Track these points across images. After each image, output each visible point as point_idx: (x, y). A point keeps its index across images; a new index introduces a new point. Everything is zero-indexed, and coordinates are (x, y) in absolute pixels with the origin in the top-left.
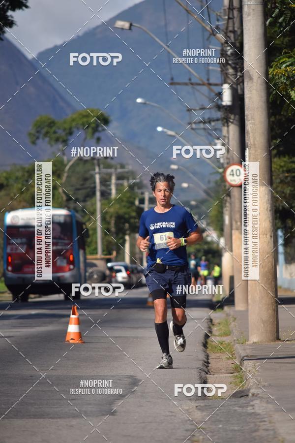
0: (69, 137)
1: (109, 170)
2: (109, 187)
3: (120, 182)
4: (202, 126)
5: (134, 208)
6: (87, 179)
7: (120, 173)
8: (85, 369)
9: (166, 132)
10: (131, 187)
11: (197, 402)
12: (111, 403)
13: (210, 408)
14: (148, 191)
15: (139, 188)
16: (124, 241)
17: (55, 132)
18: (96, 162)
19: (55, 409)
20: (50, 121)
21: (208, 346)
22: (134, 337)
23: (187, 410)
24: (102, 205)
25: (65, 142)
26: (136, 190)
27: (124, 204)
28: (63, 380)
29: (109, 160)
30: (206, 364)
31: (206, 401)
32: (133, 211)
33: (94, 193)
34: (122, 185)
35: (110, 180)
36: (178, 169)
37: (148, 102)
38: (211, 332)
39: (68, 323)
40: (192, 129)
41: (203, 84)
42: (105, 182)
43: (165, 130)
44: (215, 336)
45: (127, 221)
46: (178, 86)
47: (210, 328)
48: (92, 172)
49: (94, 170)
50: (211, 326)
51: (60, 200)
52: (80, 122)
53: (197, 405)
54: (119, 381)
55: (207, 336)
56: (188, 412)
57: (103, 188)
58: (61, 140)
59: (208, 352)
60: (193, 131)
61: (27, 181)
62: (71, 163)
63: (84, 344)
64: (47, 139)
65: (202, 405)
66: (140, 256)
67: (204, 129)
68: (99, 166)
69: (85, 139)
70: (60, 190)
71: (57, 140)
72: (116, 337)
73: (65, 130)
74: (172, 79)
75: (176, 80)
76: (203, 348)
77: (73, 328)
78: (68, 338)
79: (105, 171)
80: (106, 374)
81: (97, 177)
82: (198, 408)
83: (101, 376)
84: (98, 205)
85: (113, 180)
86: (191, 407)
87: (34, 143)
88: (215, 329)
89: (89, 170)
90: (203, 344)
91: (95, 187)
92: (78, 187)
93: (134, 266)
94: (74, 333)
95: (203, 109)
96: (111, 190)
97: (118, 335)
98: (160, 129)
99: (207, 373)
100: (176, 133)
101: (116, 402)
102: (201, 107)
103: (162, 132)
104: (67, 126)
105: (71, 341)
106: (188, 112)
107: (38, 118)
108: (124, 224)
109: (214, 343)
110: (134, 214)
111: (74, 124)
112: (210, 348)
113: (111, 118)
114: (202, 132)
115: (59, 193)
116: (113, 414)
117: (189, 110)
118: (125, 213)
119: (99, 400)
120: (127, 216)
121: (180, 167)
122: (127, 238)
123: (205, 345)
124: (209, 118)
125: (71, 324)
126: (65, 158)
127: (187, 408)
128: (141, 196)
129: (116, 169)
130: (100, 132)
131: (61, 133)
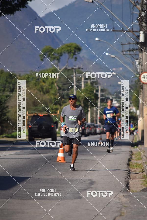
0: (61, 57)
1: (81, 75)
2: (80, 83)
4: (129, 52)
5: (93, 94)
6: (70, 79)
8: (66, 175)
9: (110, 56)
10: (92, 83)
11: (124, 193)
13: (131, 196)
14: (100, 86)
15: (96, 84)
16: (88, 111)
17: (53, 55)
18: (74, 70)
20: (50, 49)
21: (130, 165)
22: (92, 160)
23: (119, 197)
25: (58, 60)
26: (94, 85)
27: (88, 92)
28: (55, 181)
29: (81, 70)
30: (129, 174)
31: (128, 193)
32: (93, 96)
33: (73, 86)
34: (87, 82)
35: (81, 80)
36: (116, 75)
37: (101, 40)
38: (131, 158)
39: (58, 152)
40: (124, 54)
41: (130, 31)
42: (79, 81)
43: (110, 55)
44: (134, 160)
46: (117, 32)
47: (131, 156)
48: (72, 75)
49: (73, 74)
50: (132, 155)
51: (55, 89)
52: (66, 50)
53: (124, 195)
54: (83, 182)
55: (129, 160)
56: (119, 198)
57: (78, 84)
58: (56, 59)
59: (130, 168)
60: (124, 55)
63: (66, 163)
64: (49, 58)
65: (126, 195)
66: (96, 119)
67: (130, 54)
68: (75, 72)
69: (69, 58)
70: (56, 84)
71: (54, 59)
72: (83, 160)
73: (58, 53)
74: (114, 28)
75: (115, 29)
76: (127, 166)
77: (60, 155)
78: (58, 160)
79: (78, 75)
80: (77, 178)
81: (75, 78)
82: (124, 196)
83: (74, 179)
84: (75, 92)
85: (83, 80)
86: (120, 196)
87: (42, 60)
88: (133, 157)
89: (70, 75)
90: (128, 164)
92: (65, 83)
93: (92, 124)
94: (62, 157)
95: (129, 44)
96: (81, 85)
97: (83, 159)
98: (107, 54)
99: (129, 179)
100: (115, 56)
102: (128, 43)
103: (108, 55)
104: (59, 52)
105: (60, 161)
106: (122, 46)
107: (45, 47)
108: (88, 102)
109: (133, 164)
110: (93, 97)
111: (63, 51)
112: (131, 166)
113: (82, 48)
114: (129, 56)
115: (55, 86)
116: (80, 198)
117: (122, 44)
118: (88, 97)
119: (73, 191)
121: (117, 74)
122: (89, 109)
123: (128, 165)
124: (132, 49)
125: (59, 153)
126: (58, 68)
127: (119, 196)
128: (97, 88)
129: (84, 74)
130: (76, 55)
131: (56, 55)
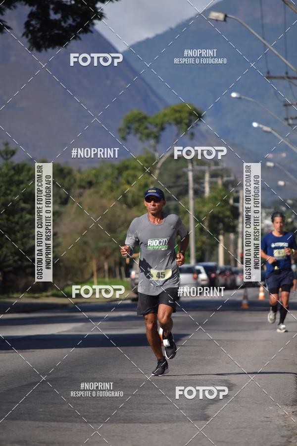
0: (162, 133)
1: (203, 168)
2: (202, 185)
3: (214, 179)
5: (228, 207)
6: (180, 176)
7: (214, 170)
9: (262, 128)
10: (226, 185)
11: (294, 407)
12: (204, 408)
14: (242, 189)
15: (233, 186)
16: (218, 241)
17: (146, 128)
19: (146, 414)
20: (140, 116)
22: (228, 341)
23: (283, 415)
24: (194, 203)
25: (157, 138)
26: (231, 188)
27: (218, 203)
32: (228, 210)
33: (187, 192)
34: (216, 183)
35: (203, 178)
36: (275, 167)
37: (243, 97)
40: (289, 125)
42: (198, 179)
43: (261, 126)
45: (221, 220)
46: (274, 81)
48: (185, 170)
49: (187, 167)
52: (173, 117)
53: (294, 410)
57: (197, 186)
58: (153, 135)
60: (289, 127)
61: (117, 178)
62: (163, 160)
64: (138, 135)
66: (235, 256)
68: (192, 163)
69: (178, 134)
71: (148, 136)
74: (268, 73)
75: (272, 74)
79: (198, 168)
81: (190, 175)
82: (295, 413)
84: (191, 203)
85: (207, 178)
87: (124, 138)
89: (181, 168)
91: (187, 186)
92: (171, 184)
93: (228, 267)
96: (204, 188)
98: (255, 125)
100: (273, 129)
101: (208, 407)
103: (258, 128)
104: (158, 121)
106: (285, 108)
107: (129, 113)
108: (218, 223)
110: (228, 213)
111: (166, 119)
116: (206, 418)
117: (285, 105)
118: (219, 212)
119: (191, 405)
120: (221, 215)
121: (277, 165)
122: (221, 237)
126: (157, 155)
128: (235, 195)
129: (209, 166)
130: (192, 127)
131: (153, 129)
